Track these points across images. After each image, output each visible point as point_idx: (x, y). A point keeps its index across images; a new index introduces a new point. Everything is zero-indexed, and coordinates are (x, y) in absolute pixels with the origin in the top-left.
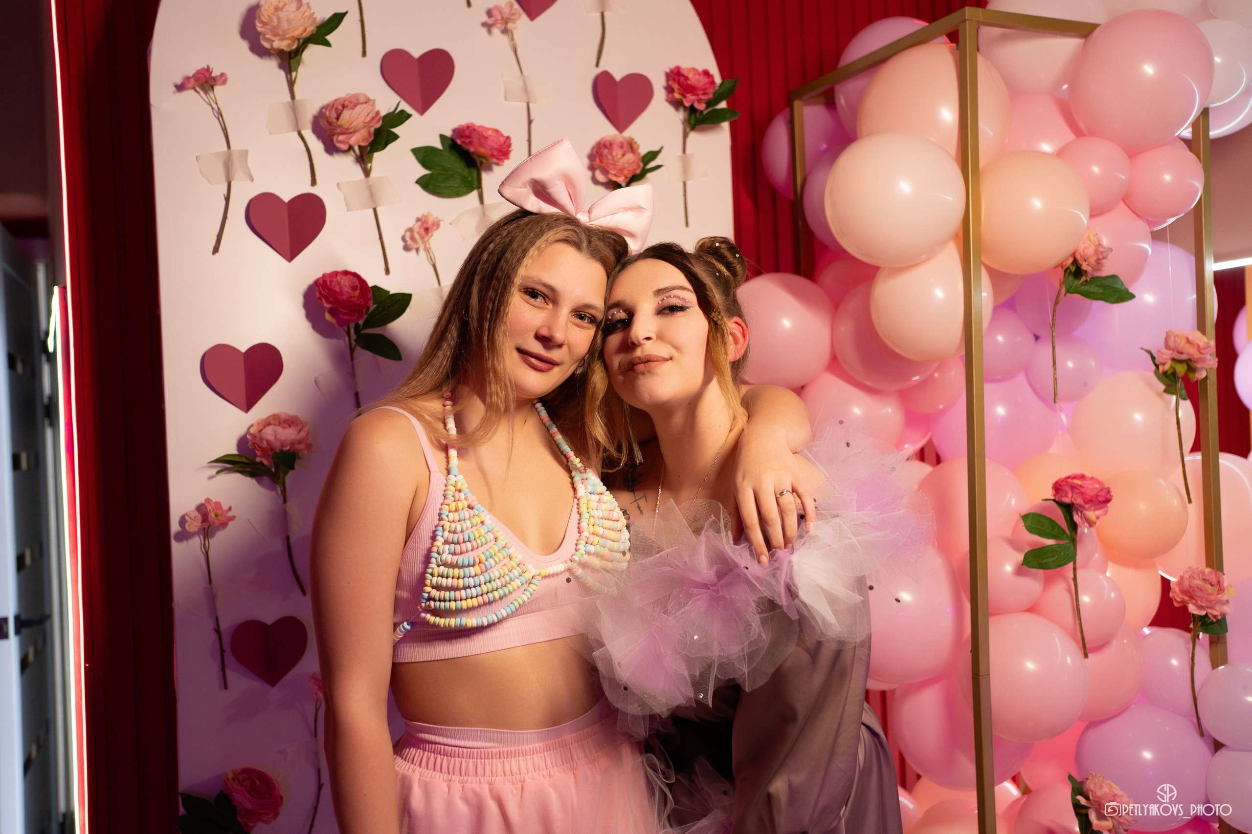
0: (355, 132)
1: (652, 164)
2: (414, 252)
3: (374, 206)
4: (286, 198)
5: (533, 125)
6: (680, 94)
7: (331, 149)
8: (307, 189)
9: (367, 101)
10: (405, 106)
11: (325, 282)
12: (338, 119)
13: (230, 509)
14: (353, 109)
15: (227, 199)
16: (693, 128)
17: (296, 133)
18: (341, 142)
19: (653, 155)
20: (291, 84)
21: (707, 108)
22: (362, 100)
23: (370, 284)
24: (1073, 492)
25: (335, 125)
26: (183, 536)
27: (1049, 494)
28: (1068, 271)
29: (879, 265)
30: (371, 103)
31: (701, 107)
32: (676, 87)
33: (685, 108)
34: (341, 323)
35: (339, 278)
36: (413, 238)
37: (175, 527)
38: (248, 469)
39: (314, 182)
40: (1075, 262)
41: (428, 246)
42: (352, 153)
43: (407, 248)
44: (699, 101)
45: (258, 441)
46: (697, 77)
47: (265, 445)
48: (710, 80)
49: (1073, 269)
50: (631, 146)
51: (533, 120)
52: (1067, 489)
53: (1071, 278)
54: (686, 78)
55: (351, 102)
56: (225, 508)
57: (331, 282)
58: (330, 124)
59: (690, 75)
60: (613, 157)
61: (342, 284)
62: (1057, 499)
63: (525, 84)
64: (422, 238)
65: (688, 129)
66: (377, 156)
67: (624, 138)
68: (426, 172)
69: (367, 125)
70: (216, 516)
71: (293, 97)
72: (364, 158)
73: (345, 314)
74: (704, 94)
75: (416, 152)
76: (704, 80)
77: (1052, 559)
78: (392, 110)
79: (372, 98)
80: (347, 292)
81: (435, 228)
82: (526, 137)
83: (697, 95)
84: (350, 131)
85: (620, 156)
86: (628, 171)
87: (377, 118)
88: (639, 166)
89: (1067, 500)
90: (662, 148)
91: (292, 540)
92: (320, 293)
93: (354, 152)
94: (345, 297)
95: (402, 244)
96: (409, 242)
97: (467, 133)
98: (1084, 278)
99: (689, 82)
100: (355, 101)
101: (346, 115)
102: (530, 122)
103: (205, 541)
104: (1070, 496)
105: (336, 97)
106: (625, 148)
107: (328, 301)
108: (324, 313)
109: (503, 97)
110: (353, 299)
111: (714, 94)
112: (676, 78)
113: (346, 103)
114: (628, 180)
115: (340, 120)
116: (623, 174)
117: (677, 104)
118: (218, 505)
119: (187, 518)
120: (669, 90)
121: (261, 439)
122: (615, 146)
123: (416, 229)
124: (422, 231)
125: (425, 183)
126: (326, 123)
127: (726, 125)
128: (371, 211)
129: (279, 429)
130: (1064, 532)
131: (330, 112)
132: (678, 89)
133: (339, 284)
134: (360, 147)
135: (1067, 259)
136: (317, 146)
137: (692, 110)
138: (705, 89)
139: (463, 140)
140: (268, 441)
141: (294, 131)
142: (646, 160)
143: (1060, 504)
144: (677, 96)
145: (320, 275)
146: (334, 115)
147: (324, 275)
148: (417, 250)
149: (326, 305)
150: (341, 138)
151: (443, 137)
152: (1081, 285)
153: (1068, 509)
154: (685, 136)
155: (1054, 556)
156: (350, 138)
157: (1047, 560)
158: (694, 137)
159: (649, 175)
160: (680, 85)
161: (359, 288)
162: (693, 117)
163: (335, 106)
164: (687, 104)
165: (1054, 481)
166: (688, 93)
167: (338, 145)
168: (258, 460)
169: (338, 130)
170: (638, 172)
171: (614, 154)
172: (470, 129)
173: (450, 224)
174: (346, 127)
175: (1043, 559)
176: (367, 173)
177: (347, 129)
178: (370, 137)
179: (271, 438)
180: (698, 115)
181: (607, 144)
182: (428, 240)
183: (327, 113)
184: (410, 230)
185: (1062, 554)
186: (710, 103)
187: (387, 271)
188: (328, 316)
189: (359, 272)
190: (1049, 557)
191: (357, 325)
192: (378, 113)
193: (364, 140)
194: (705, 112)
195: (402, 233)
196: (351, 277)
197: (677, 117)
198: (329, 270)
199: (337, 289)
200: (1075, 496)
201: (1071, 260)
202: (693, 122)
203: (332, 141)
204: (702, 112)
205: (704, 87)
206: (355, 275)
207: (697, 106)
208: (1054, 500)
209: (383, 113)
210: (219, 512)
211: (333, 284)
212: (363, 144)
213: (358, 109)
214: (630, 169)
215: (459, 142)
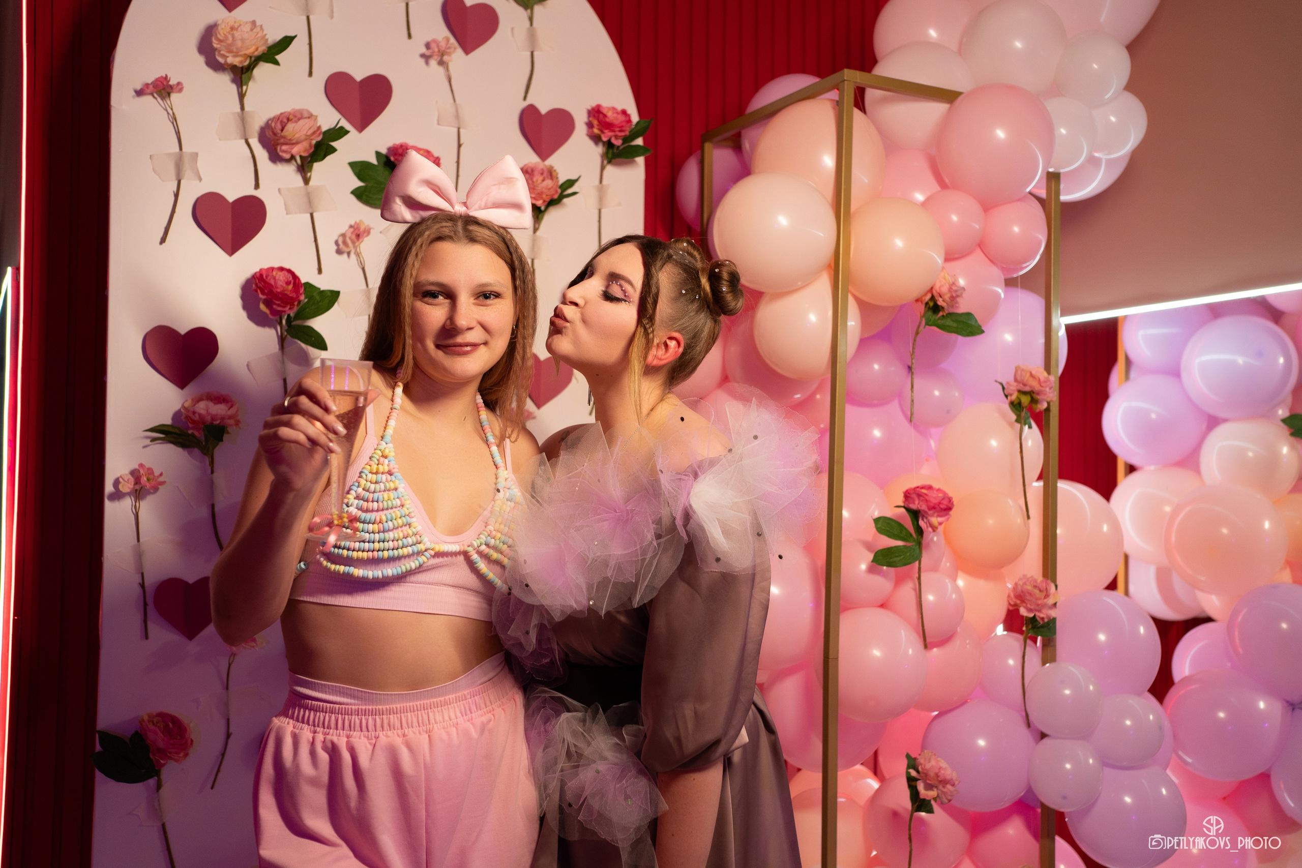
0: (297, 143)
1: (570, 191)
2: (345, 255)
3: (311, 211)
4: (231, 198)
5: (462, 149)
6: (599, 129)
7: (275, 158)
8: (251, 192)
9: (310, 116)
10: (345, 124)
11: (261, 275)
12: (282, 130)
13: (161, 474)
14: (296, 122)
15: (176, 195)
16: (610, 162)
17: (243, 141)
18: (284, 151)
19: (571, 183)
20: (242, 96)
21: (623, 144)
22: (306, 115)
23: (303, 281)
24: (919, 499)
25: (279, 135)
26: (117, 496)
27: (900, 501)
28: (928, 306)
29: (762, 290)
30: (313, 118)
31: (618, 142)
32: (595, 122)
33: (604, 143)
34: (274, 312)
35: (274, 273)
36: (345, 243)
37: (109, 488)
38: (181, 440)
39: (257, 186)
40: (933, 298)
41: (358, 250)
42: (293, 162)
43: (339, 252)
44: (617, 137)
45: (191, 415)
46: (615, 115)
47: (197, 418)
48: (627, 119)
49: (931, 304)
50: (551, 173)
51: (462, 144)
52: (914, 496)
53: (930, 313)
54: (605, 116)
55: (295, 116)
56: (157, 473)
57: (267, 277)
58: (275, 134)
59: (610, 114)
60: (533, 182)
61: (277, 278)
62: (906, 506)
63: (457, 111)
64: (353, 243)
65: (605, 162)
66: (317, 166)
67: (545, 166)
68: (361, 184)
69: (309, 137)
70: (148, 480)
71: (242, 108)
72: (304, 168)
73: (279, 305)
74: (621, 131)
75: (353, 165)
76: (622, 118)
77: (898, 559)
78: (333, 126)
79: (314, 113)
80: (282, 286)
81: (366, 234)
82: (455, 159)
83: (614, 131)
84: (294, 141)
85: (539, 181)
86: (547, 195)
87: (319, 132)
88: (557, 192)
89: (914, 507)
90: (579, 177)
91: (217, 509)
92: (256, 285)
93: (296, 161)
94: (279, 290)
95: (335, 248)
96: (341, 246)
97: (400, 151)
98: (941, 314)
99: (607, 120)
100: (299, 116)
101: (290, 127)
102: (459, 146)
103: (136, 502)
104: (917, 502)
105: (283, 111)
106: (545, 175)
107: (263, 293)
108: (259, 304)
109: (436, 122)
110: (286, 292)
111: (630, 132)
112: (596, 115)
113: (291, 117)
114: (546, 203)
115: (284, 131)
116: (542, 198)
117: (596, 139)
118: (150, 471)
119: (121, 480)
120: (590, 125)
121: (194, 413)
122: (536, 173)
123: (349, 235)
124: (354, 237)
125: (359, 194)
126: (271, 133)
127: (640, 160)
128: (308, 216)
129: (211, 404)
130: (911, 535)
131: (276, 123)
132: (598, 125)
133: (274, 278)
134: (301, 157)
135: (926, 295)
136: (262, 155)
137: (609, 145)
138: (622, 126)
139: (396, 157)
140: (200, 415)
141: (242, 138)
142: (564, 187)
143: (908, 510)
144: (596, 131)
145: (258, 270)
146: (279, 127)
147: (261, 270)
148: (349, 254)
149: (261, 296)
150: (284, 148)
151: (378, 154)
152: (939, 319)
153: (915, 515)
154: (603, 168)
155: (900, 556)
156: (293, 148)
157: (895, 559)
158: (610, 170)
159: (565, 200)
160: (598, 121)
161: (292, 283)
162: (611, 151)
163: (280, 119)
164: (605, 139)
165: (905, 490)
166: (606, 129)
167: (281, 154)
168: (190, 432)
169: (282, 141)
170: (556, 197)
171: (535, 179)
172: (403, 148)
173: (381, 232)
174: (289, 138)
175: (891, 558)
176: (306, 181)
177: (290, 140)
178: (311, 148)
179: (203, 412)
180: (615, 150)
181: (529, 170)
182: (359, 245)
183: (273, 125)
184: (343, 235)
185: (908, 554)
186: (626, 140)
187: (320, 271)
188: (262, 307)
189: (293, 269)
190: (896, 557)
191: (289, 316)
192: (319, 128)
193: (305, 151)
194: (621, 147)
195: (336, 238)
196: (286, 273)
197: (597, 151)
198: (266, 266)
199: (272, 282)
200: (921, 503)
201: (929, 296)
202: (610, 155)
203: (276, 150)
204: (618, 147)
205: (621, 125)
206: (289, 271)
207: (614, 141)
208: (904, 507)
209: (324, 129)
210: (151, 477)
211: (269, 277)
212: (304, 154)
213: (301, 122)
214: (548, 193)
215: (392, 159)
